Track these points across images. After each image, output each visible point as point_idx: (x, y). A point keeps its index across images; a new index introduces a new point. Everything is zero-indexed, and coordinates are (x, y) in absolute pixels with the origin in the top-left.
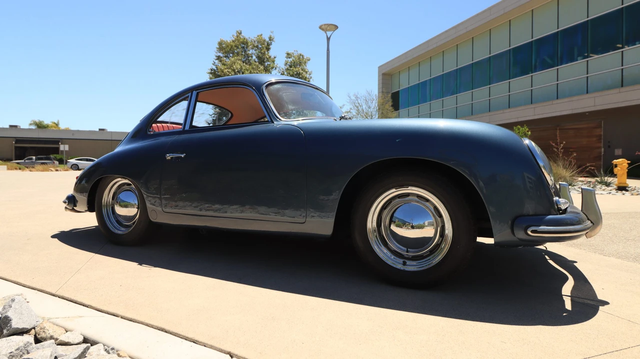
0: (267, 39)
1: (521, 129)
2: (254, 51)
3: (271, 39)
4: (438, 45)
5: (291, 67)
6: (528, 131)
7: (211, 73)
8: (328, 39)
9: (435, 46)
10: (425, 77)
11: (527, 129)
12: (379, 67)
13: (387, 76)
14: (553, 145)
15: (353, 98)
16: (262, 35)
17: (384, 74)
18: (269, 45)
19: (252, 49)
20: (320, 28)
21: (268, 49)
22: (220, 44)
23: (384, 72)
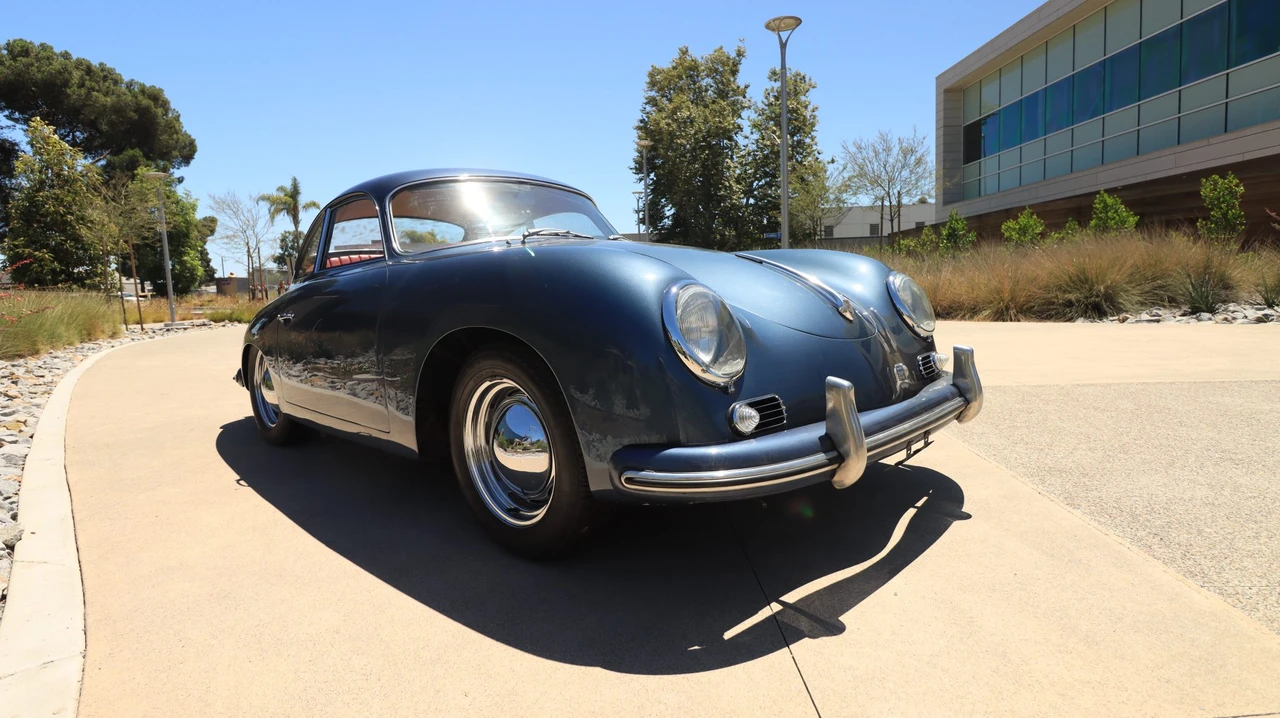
0: (733, 55)
1: (1221, 181)
2: (709, 81)
3: (740, 54)
4: (1060, 15)
5: (777, 98)
6: (1237, 185)
7: (639, 128)
8: (783, 46)
9: (1053, 18)
10: (1034, 86)
11: (1236, 181)
12: (937, 78)
13: (954, 93)
14: (1271, 216)
15: (853, 149)
16: (721, 48)
17: (947, 91)
18: (736, 64)
19: (708, 76)
20: (768, 27)
21: (734, 73)
22: (651, 75)
23: (948, 85)
